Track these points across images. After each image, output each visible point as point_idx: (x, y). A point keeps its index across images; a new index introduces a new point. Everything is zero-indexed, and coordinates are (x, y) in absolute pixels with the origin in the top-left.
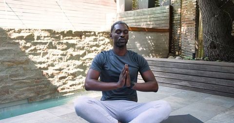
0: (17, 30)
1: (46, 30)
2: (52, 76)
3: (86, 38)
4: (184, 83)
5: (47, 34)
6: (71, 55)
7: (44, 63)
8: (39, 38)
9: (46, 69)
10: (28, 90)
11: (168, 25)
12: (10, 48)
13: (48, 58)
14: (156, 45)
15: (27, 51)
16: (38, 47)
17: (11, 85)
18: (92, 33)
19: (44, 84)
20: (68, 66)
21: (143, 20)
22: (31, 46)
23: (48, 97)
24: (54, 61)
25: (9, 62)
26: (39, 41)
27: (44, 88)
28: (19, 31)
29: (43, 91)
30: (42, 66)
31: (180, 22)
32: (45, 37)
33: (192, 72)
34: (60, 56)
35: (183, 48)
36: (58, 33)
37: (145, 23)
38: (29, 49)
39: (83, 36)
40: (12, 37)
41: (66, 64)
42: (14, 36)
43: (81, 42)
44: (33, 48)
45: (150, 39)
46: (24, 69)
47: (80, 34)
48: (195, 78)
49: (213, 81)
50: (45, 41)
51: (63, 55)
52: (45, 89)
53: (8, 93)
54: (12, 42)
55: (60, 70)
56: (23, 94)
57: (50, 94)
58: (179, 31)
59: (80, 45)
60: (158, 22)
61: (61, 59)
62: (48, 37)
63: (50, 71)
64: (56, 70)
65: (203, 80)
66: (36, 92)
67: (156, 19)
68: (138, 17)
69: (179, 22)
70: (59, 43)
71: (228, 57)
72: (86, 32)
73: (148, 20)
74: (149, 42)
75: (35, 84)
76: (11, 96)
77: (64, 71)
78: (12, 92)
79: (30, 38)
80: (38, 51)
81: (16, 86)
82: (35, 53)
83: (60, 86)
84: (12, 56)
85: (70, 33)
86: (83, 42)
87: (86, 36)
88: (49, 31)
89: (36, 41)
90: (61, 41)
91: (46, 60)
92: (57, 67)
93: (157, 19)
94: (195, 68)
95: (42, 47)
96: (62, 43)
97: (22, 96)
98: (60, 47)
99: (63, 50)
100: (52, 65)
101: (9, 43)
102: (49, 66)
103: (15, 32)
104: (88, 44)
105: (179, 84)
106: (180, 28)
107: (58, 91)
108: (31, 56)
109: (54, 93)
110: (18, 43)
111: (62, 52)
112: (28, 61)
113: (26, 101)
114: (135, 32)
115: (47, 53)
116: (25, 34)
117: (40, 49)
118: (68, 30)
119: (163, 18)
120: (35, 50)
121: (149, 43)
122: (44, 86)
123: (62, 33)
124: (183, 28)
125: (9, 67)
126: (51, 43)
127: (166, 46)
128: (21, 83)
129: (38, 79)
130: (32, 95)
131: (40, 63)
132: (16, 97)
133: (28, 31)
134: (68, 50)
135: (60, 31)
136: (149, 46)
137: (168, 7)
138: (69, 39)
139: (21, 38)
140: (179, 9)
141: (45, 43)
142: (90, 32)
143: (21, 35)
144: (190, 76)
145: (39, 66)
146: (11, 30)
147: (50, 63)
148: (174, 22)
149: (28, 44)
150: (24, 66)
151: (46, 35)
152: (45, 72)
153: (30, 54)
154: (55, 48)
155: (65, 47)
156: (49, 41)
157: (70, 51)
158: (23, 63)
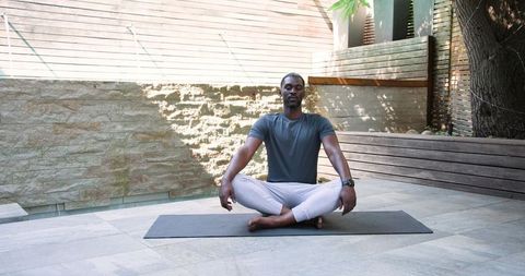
0: (155, 86)
1: (197, 86)
2: (206, 158)
3: (264, 97)
4: (424, 175)
5: (199, 91)
6: (238, 126)
7: (194, 136)
8: (187, 97)
9: (197, 147)
10: (170, 178)
11: (426, 73)
12: (146, 113)
13: (199, 130)
14: (398, 112)
15: (169, 118)
16: (186, 111)
17: (145, 168)
18: (274, 90)
19: (192, 171)
20: (232, 144)
21: (379, 64)
22: (174, 110)
23: (199, 192)
24: (210, 134)
25: (144, 133)
26: (187, 102)
27: (192, 177)
28: (159, 88)
29: (192, 182)
30: (191, 142)
31: (450, 68)
32: (196, 96)
33: (438, 154)
34: (218, 127)
35: (455, 117)
36: (216, 90)
37: (383, 70)
38: (173, 115)
39: (258, 95)
40: (149, 96)
41: (229, 139)
42: (152, 94)
43: (253, 105)
44: (178, 112)
45: (385, 101)
46: (165, 145)
47: (252, 92)
48: (442, 165)
49: (470, 169)
50: (197, 103)
51: (223, 125)
52: (195, 179)
53: (141, 180)
54: (148, 103)
55: (219, 149)
56: (162, 184)
57: (202, 187)
58: (447, 85)
59: (252, 109)
60: (407, 69)
61: (221, 131)
62: (200, 95)
63: (203, 150)
64: (213, 149)
65: (453, 167)
66: (180, 183)
67: (403, 62)
68: (371, 59)
69: (446, 66)
70: (218, 106)
71: (512, 131)
72: (262, 88)
73: (389, 64)
74: (384, 105)
75: (179, 169)
76: (146, 185)
77: (225, 151)
78: (146, 180)
79: (174, 98)
80: (186, 119)
81: (152, 171)
82: (180, 121)
83: (218, 176)
84: (148, 125)
85: (236, 90)
86: (258, 105)
87: (263, 94)
88: (203, 86)
89: (182, 102)
90: (221, 103)
91: (198, 133)
92: (214, 144)
93: (405, 63)
94: (442, 148)
95: (191, 111)
96: (223, 106)
97: (161, 188)
98: (219, 112)
99: (223, 117)
100: (207, 142)
101: (144, 105)
102: (201, 142)
103: (152, 88)
104: (266, 108)
105: (417, 175)
106: (449, 78)
107: (215, 184)
108: (174, 126)
109: (208, 186)
110: (157, 105)
111: (222, 121)
112: (170, 133)
113: (166, 196)
114: (354, 88)
115: (198, 122)
116: (167, 92)
117: (188, 116)
118: (232, 85)
119: (416, 60)
120: (181, 116)
121: (383, 108)
122: (192, 174)
123: (224, 90)
124: (453, 78)
125: (144, 141)
126: (205, 106)
127: (422, 113)
128: (159, 166)
129: (185, 162)
130: (175, 186)
131: (189, 137)
132: (152, 187)
133: (171, 87)
134: (232, 118)
135: (219, 87)
136: (383, 114)
137: (425, 39)
138: (233, 99)
139: (161, 98)
140: (448, 43)
141: (197, 106)
142: (270, 88)
143: (161, 92)
144: (435, 162)
145: (186, 141)
146: (147, 85)
147: (203, 137)
148: (438, 67)
149: (171, 108)
150: (164, 140)
151: (198, 93)
152: (195, 151)
153: (173, 122)
154: (212, 114)
155: (227, 112)
156: (202, 103)
157: (236, 119)
158: (162, 137)
